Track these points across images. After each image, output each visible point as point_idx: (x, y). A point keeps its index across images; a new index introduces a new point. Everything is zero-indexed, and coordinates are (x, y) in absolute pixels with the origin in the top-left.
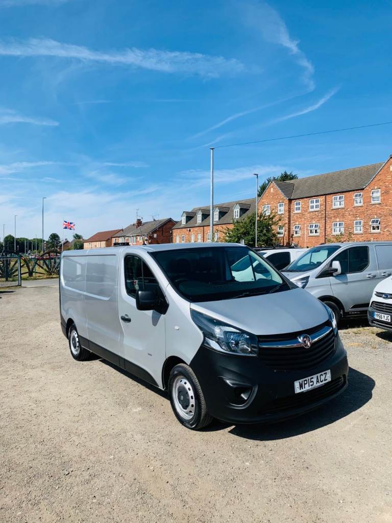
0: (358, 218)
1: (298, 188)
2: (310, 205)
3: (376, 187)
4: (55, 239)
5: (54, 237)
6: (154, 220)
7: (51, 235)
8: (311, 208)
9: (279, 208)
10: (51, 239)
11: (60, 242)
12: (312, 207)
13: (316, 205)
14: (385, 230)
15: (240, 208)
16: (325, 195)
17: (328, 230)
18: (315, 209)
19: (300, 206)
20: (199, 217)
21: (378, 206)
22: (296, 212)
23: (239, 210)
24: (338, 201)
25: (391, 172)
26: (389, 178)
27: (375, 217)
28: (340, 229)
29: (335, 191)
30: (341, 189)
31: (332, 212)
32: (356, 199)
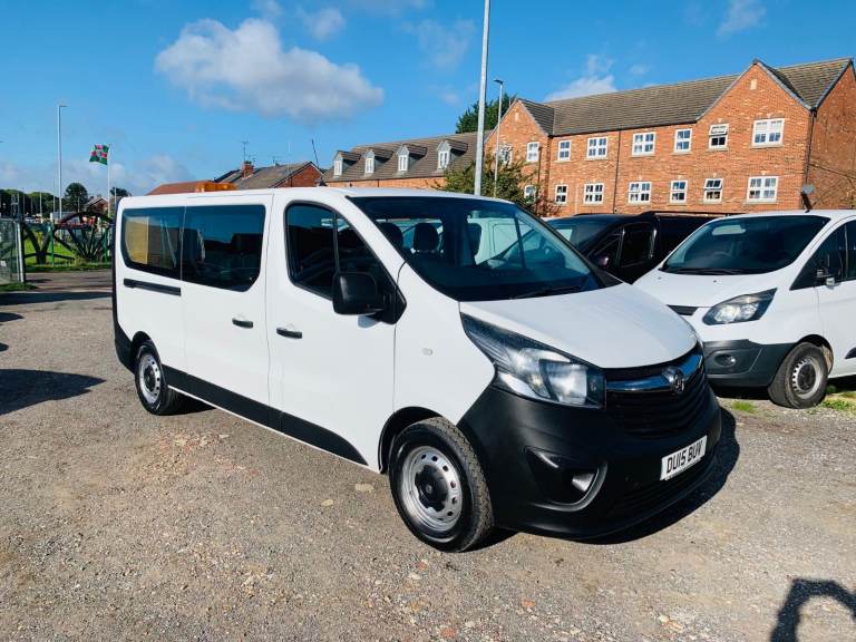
0: (680, 177)
1: (562, 117)
2: (589, 148)
3: (720, 120)
4: (78, 195)
5: (76, 190)
6: (277, 165)
7: (70, 187)
8: (590, 154)
9: (529, 152)
10: (70, 193)
11: (87, 201)
12: (592, 152)
13: (600, 150)
14: (731, 201)
15: (450, 148)
16: (620, 130)
17: (621, 196)
18: (597, 156)
19: (569, 150)
20: (370, 162)
21: (720, 154)
22: (560, 160)
23: (448, 152)
24: (644, 143)
25: (754, 91)
26: (747, 102)
27: (715, 174)
28: (643, 196)
29: (639, 123)
30: (648, 122)
31: (631, 163)
32: (678, 140)
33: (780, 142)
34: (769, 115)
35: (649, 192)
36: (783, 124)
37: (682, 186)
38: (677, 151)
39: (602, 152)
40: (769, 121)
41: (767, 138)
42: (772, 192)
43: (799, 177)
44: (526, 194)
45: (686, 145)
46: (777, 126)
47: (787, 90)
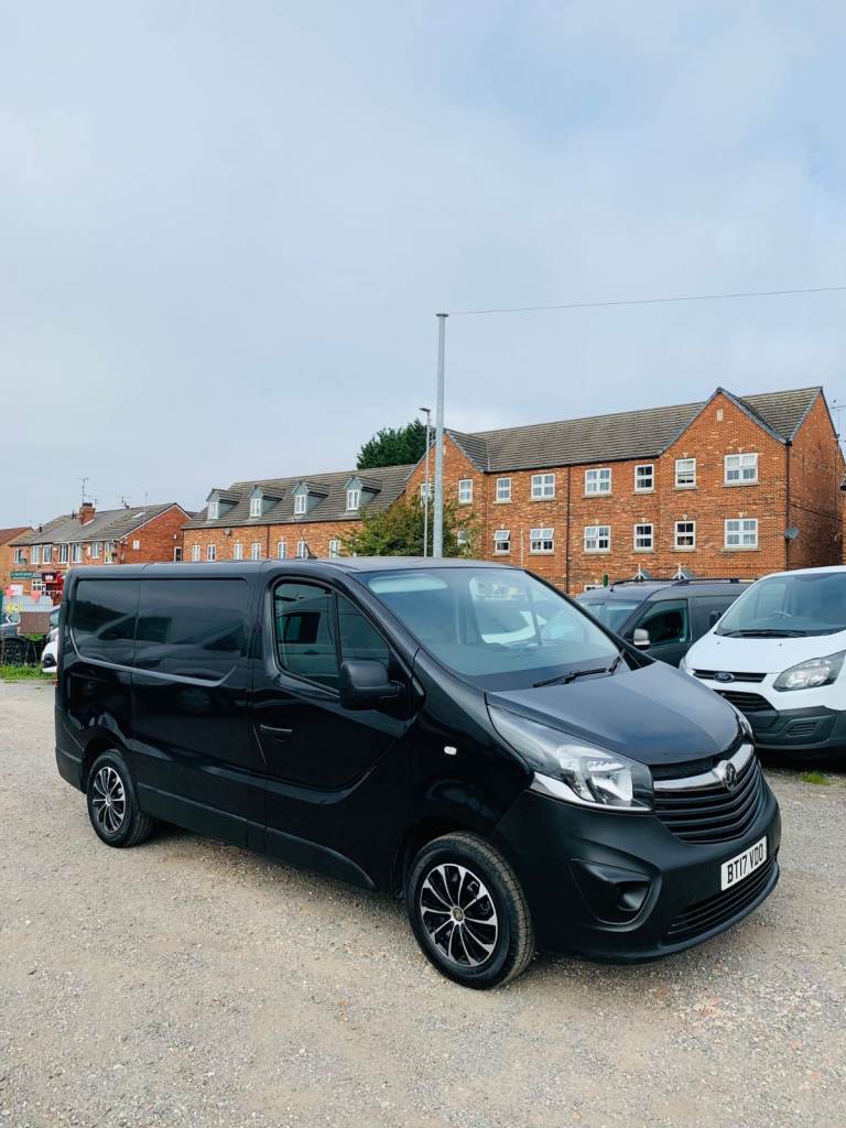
0: (644, 520)
1: (496, 450)
2: (533, 487)
3: (685, 454)
6: (128, 507)
8: (535, 494)
9: (459, 491)
12: (537, 492)
13: (546, 488)
14: (706, 547)
15: (361, 486)
16: (569, 466)
17: (575, 542)
18: (543, 496)
19: (509, 489)
20: (256, 506)
21: (690, 493)
22: (499, 501)
23: (359, 491)
24: (599, 481)
25: (720, 423)
26: (715, 435)
27: (685, 516)
28: (601, 542)
29: (590, 458)
30: (602, 456)
31: (584, 504)
32: (638, 477)
33: (755, 480)
34: (740, 449)
35: (608, 538)
36: (756, 458)
37: (648, 530)
38: (638, 490)
39: (547, 491)
40: (741, 456)
41: (741, 474)
42: (753, 537)
43: (782, 519)
44: (460, 542)
45: (648, 483)
46: (749, 461)
47: (757, 422)
